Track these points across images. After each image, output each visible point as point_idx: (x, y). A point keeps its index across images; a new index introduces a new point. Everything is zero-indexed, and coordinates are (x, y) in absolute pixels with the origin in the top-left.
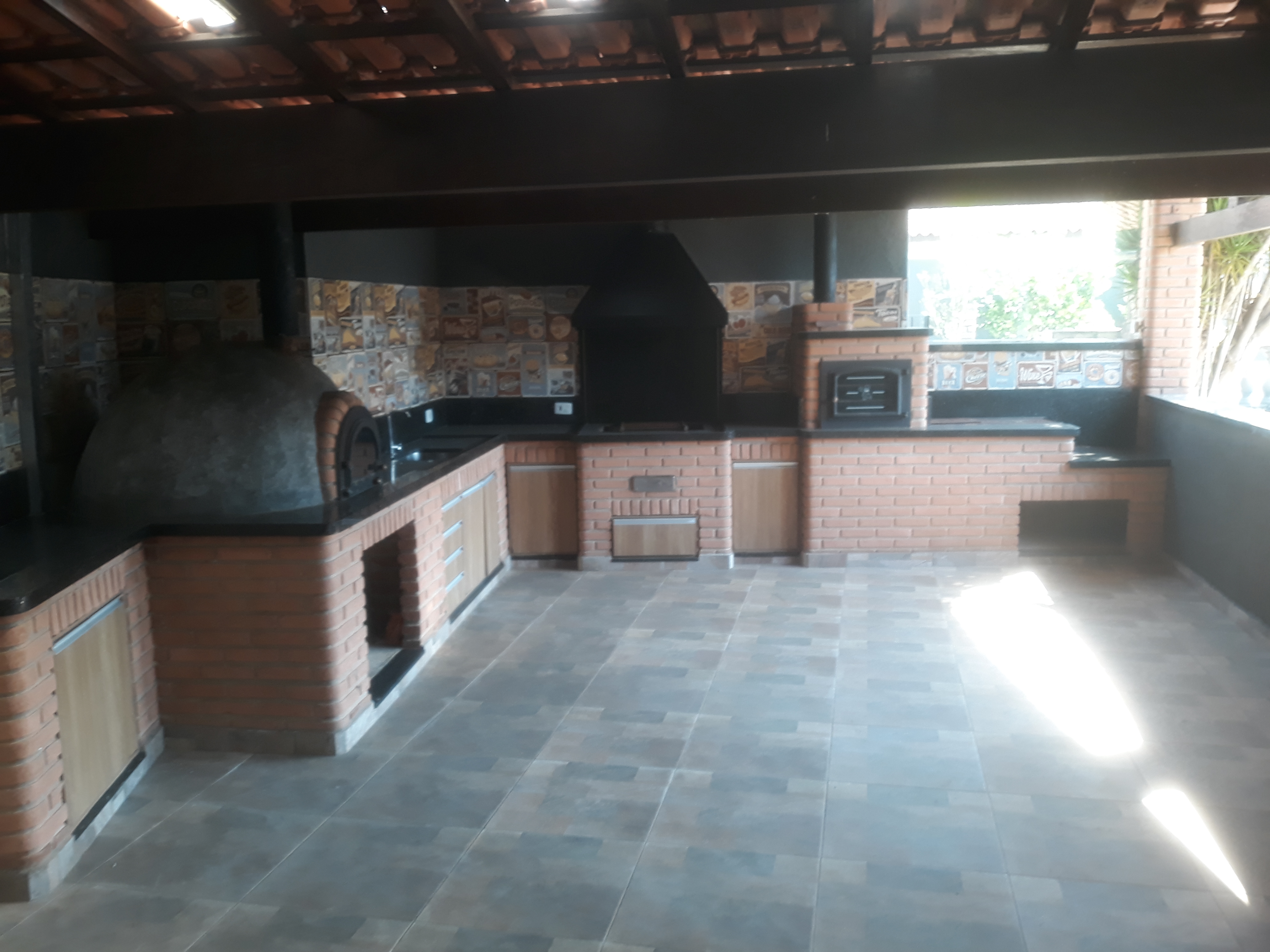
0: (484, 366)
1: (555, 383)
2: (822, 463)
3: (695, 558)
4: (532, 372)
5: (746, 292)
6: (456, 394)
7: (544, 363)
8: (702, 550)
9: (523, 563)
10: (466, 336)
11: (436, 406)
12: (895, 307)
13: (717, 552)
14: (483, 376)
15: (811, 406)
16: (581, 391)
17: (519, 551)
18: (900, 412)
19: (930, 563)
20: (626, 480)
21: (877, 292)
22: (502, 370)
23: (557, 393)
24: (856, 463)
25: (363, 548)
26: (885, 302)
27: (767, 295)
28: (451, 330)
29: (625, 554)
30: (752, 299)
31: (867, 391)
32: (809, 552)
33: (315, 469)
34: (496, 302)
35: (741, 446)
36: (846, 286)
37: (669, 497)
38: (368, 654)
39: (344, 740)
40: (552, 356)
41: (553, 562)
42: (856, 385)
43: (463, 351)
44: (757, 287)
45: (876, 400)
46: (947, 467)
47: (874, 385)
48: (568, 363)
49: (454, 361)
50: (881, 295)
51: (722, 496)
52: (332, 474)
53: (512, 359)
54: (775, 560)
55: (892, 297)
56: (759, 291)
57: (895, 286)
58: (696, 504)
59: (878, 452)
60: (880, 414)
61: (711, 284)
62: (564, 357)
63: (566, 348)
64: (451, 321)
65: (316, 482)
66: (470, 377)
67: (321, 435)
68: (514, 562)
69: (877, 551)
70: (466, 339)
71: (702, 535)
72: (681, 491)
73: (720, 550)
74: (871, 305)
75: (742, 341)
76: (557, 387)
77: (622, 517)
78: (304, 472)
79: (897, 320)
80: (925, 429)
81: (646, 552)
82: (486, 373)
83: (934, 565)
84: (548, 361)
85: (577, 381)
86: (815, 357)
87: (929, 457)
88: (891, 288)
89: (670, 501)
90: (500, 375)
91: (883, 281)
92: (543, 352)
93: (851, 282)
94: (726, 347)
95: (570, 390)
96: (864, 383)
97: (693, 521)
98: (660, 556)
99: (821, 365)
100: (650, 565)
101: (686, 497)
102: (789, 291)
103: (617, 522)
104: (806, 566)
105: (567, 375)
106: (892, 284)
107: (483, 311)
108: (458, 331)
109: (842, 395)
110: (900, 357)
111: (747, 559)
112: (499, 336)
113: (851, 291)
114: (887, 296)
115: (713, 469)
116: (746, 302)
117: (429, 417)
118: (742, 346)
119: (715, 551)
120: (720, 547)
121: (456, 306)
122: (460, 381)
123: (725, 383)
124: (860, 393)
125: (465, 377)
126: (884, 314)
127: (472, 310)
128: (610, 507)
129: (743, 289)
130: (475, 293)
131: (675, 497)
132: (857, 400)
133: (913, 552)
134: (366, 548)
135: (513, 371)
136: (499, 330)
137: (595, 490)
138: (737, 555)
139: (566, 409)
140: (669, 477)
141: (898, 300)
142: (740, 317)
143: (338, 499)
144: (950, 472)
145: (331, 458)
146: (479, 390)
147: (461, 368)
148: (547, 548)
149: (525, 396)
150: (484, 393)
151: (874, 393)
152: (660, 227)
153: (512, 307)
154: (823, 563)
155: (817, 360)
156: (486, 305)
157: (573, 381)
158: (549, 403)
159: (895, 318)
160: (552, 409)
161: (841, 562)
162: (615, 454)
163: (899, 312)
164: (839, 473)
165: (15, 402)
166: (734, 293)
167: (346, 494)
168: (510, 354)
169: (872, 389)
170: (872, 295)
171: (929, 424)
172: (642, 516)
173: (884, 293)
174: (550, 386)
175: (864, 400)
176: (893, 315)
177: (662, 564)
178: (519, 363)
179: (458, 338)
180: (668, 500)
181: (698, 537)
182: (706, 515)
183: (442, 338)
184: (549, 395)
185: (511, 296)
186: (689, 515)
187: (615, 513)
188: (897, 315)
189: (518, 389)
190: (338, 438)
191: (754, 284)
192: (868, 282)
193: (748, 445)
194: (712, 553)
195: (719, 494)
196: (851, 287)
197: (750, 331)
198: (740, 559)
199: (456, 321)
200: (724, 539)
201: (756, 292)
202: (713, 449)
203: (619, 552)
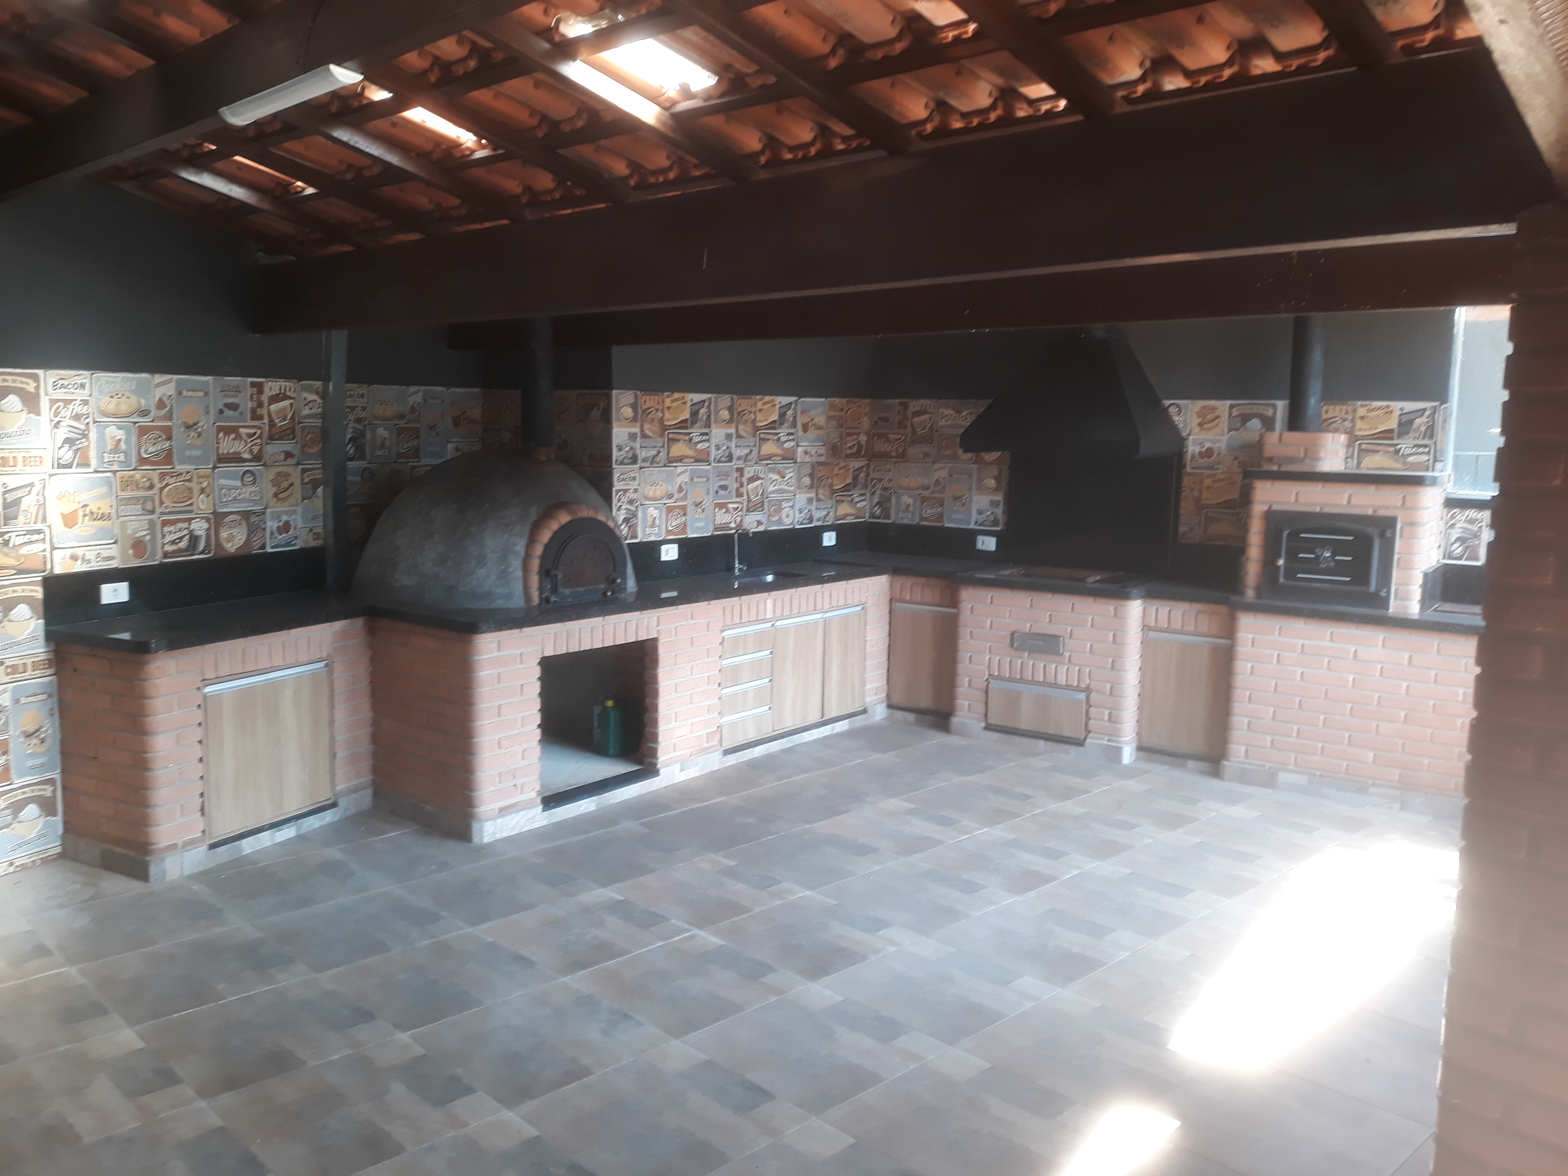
0: (908, 489)
1: (980, 512)
2: (1253, 645)
3: (1080, 743)
4: (957, 499)
5: (1217, 413)
6: (878, 518)
7: (970, 488)
8: (1091, 735)
9: (899, 714)
10: (894, 454)
11: (841, 530)
12: (1426, 442)
13: (1109, 740)
14: (907, 499)
15: (1253, 568)
16: (1007, 524)
17: (897, 699)
18: (1373, 588)
19: (1397, 806)
20: (1007, 634)
21: (1400, 421)
22: (926, 493)
23: (981, 524)
24: (1299, 650)
25: (543, 652)
26: (1411, 435)
27: (1245, 419)
28: (880, 446)
29: (1000, 723)
30: (1224, 423)
31: (1327, 554)
32: (1228, 760)
33: (519, 573)
34: (925, 417)
35: (1157, 610)
36: (1355, 411)
37: (1055, 662)
38: (540, 759)
39: (481, 830)
40: (980, 480)
41: (930, 718)
42: (1312, 546)
43: (889, 470)
44: (1232, 407)
45: (1339, 568)
46: (1433, 673)
47: (1338, 548)
48: (996, 490)
49: (880, 480)
50: (1405, 426)
51: (1120, 671)
52: (534, 580)
53: (937, 483)
54: (1191, 764)
55: (1423, 428)
56: (1235, 412)
57: (1427, 413)
58: (1087, 674)
59: (1331, 640)
60: (1343, 587)
61: (1166, 403)
62: (992, 483)
63: (996, 472)
64: (880, 436)
65: (519, 586)
66: (894, 501)
67: (532, 541)
68: (891, 711)
69: (1321, 776)
70: (892, 457)
71: (1091, 715)
72: (1070, 656)
73: (1113, 738)
74: (1392, 439)
75: (1209, 476)
76: (982, 518)
77: (999, 678)
78: (504, 575)
79: (1428, 460)
80: (1416, 617)
81: (1024, 725)
82: (910, 496)
83: (1402, 808)
84: (974, 486)
85: (1003, 512)
86: (1263, 503)
87: (1406, 656)
88: (1422, 416)
89: (1056, 667)
90: (924, 500)
91: (1410, 406)
92: (970, 476)
93: (1362, 406)
94: (1186, 482)
95: (995, 522)
96: (1323, 543)
97: (1082, 696)
98: (1039, 733)
99: (1270, 516)
100: (1026, 741)
101: (1076, 664)
102: (1275, 413)
103: (993, 683)
104: (1222, 779)
105: (994, 504)
106: (1425, 410)
107: (912, 426)
108: (886, 448)
109: (1292, 556)
110: (1382, 513)
111: (1155, 756)
112: (926, 455)
113: (1362, 418)
114: (1415, 426)
115: (1111, 634)
116: (1217, 425)
117: (829, 539)
118: (1208, 482)
119: (1107, 738)
120: (1114, 734)
121: (885, 420)
122: (883, 503)
123: (1182, 529)
124: (1318, 557)
125: (889, 500)
126: (1408, 451)
127: (901, 425)
128: (987, 664)
129: (1214, 409)
130: (906, 406)
131: (1063, 663)
132: (1313, 566)
133: (1373, 785)
134: (547, 654)
135: (936, 495)
136: (926, 448)
137: (971, 641)
138: (1140, 748)
139: (988, 544)
140: (1055, 637)
141: (1430, 432)
142: (1208, 445)
143: (539, 604)
144: (1435, 682)
145: (535, 564)
146: (901, 515)
147: (885, 489)
148: (925, 702)
149: (947, 525)
150: (907, 519)
151: (1338, 558)
152: (1099, 330)
153: (943, 423)
154: (1244, 778)
155: (1265, 508)
156: (916, 420)
157: (1000, 511)
158: (971, 536)
159: (1425, 458)
160: (974, 543)
161: (1269, 781)
162: (995, 602)
163: (1432, 451)
164: (1275, 661)
165: (320, 490)
166: (1201, 414)
167: (547, 600)
168: (936, 475)
169: (1334, 554)
170: (1393, 424)
171: (1423, 609)
172: (1021, 680)
173: (1411, 422)
174: (974, 517)
175: (1323, 566)
176: (1423, 453)
177: (1042, 743)
178: (944, 487)
179: (886, 455)
180: (1054, 666)
181: (1088, 718)
182: (1097, 691)
183: (871, 455)
184: (972, 526)
185: (941, 410)
186: (1078, 689)
187: (991, 673)
188: (1429, 453)
189: (940, 517)
190: (547, 547)
191: (1228, 403)
192: (1388, 407)
193: (1167, 609)
194: (1102, 739)
195: (1116, 667)
196: (1362, 412)
197: (1219, 463)
198: (1141, 754)
199: (884, 436)
200: (1118, 726)
201: (1230, 414)
202: (1112, 608)
203: (992, 720)
